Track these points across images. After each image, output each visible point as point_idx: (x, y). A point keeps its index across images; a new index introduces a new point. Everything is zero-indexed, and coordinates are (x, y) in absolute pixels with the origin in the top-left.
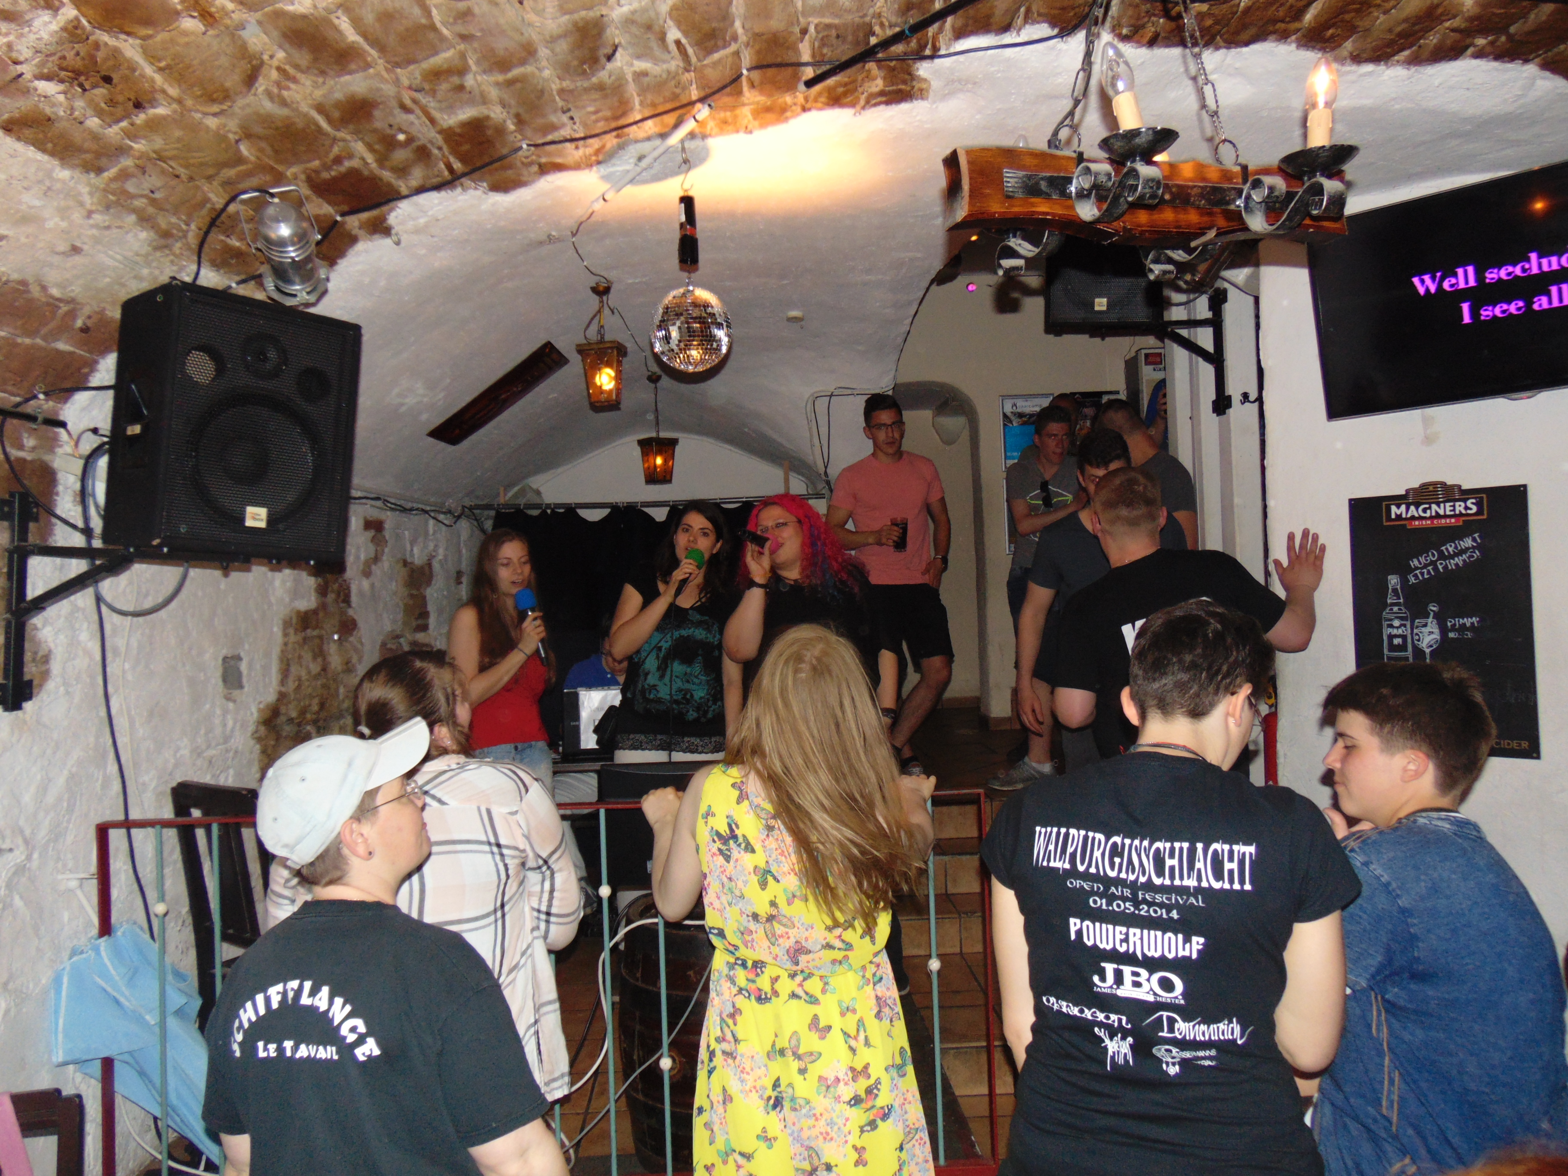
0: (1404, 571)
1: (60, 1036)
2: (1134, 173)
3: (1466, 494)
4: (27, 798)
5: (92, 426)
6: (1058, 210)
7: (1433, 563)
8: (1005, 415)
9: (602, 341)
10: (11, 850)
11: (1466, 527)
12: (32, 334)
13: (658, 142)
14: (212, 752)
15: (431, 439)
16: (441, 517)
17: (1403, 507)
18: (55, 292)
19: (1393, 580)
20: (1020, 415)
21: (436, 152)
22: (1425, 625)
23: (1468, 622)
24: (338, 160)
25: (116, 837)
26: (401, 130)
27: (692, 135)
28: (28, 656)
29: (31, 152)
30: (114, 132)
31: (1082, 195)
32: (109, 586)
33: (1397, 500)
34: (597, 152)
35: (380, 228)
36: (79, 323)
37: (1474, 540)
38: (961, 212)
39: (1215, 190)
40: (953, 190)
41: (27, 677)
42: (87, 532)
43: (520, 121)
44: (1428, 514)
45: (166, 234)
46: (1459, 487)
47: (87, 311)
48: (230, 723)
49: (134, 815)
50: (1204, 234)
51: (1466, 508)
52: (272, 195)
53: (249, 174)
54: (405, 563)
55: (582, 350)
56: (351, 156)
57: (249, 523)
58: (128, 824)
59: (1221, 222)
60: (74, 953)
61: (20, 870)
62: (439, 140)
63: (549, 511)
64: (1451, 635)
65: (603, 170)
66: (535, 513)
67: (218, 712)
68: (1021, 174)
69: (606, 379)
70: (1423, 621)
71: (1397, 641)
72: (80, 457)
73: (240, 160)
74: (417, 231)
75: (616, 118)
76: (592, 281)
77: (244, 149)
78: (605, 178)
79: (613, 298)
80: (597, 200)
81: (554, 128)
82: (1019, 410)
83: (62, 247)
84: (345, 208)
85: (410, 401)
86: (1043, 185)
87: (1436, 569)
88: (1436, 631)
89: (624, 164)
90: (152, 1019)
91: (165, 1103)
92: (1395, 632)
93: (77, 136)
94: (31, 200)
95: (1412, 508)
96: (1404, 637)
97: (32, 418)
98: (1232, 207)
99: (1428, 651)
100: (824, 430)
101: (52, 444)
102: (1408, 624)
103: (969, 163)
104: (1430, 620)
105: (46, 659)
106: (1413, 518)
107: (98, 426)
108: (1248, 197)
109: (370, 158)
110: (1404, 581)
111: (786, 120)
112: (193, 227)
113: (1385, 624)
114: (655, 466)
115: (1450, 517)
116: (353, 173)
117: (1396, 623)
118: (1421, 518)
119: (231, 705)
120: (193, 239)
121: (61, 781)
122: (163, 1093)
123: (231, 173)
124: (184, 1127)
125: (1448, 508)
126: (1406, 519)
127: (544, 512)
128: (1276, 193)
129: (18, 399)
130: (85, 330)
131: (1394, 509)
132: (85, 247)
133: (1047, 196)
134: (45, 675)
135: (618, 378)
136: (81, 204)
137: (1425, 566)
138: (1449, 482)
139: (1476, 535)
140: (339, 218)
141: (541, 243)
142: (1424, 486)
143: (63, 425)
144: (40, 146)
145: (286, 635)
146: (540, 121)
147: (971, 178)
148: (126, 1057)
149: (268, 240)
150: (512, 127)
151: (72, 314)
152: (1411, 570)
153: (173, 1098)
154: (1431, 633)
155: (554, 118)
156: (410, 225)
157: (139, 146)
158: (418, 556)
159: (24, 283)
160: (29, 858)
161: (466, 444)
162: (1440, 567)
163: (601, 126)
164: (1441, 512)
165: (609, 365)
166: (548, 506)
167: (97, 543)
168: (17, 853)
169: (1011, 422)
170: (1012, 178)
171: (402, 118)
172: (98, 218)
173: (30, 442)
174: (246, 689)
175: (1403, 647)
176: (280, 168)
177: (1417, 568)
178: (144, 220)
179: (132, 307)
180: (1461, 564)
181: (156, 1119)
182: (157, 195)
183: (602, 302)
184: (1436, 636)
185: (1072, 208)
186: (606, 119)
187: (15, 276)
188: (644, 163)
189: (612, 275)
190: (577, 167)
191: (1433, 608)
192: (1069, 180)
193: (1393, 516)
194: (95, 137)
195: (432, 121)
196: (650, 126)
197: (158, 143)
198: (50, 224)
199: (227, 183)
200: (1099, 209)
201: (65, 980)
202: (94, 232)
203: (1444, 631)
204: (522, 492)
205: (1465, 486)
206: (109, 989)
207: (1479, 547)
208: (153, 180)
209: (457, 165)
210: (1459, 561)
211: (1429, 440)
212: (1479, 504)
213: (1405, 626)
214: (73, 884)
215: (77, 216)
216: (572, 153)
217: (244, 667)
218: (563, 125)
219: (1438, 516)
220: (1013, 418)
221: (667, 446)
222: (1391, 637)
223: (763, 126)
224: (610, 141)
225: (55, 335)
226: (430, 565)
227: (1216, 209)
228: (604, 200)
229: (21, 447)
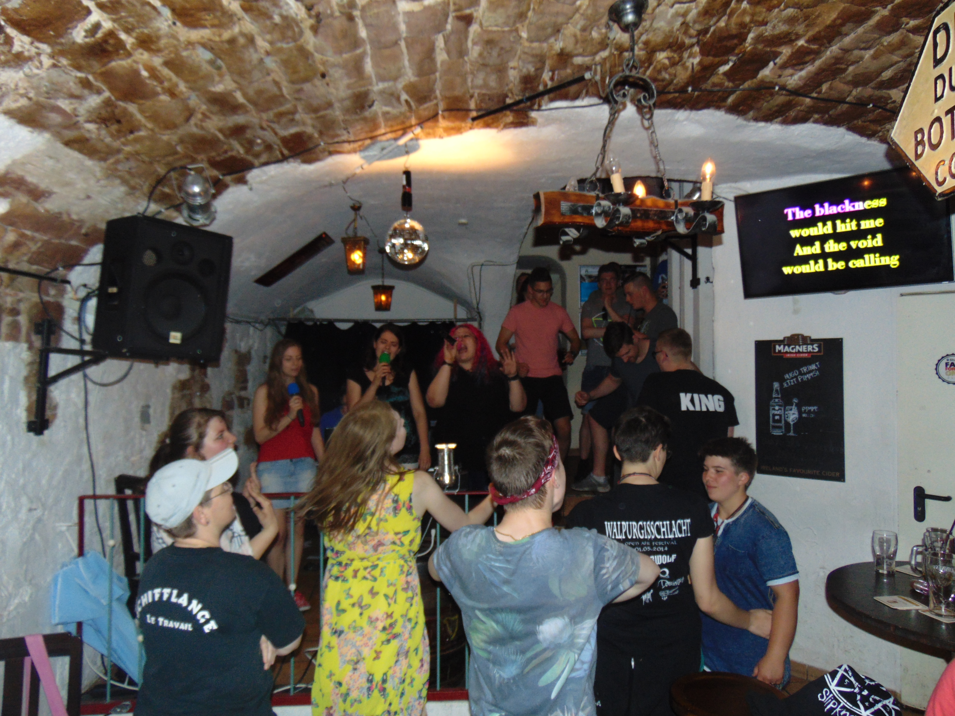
0: (782, 380)
1: (57, 609)
2: (618, 211)
3: (813, 341)
4: (44, 482)
5: (83, 282)
6: (587, 221)
7: (796, 377)
8: (581, 277)
9: (355, 236)
10: (35, 509)
11: (812, 359)
12: (59, 238)
13: (393, 142)
14: (133, 459)
15: (255, 285)
16: (257, 325)
17: (782, 346)
18: (74, 217)
19: (776, 385)
20: (590, 277)
21: (275, 147)
22: (791, 410)
23: (812, 408)
24: (226, 152)
25: (89, 504)
26: (259, 138)
27: (412, 140)
28: (47, 405)
29: (75, 154)
30: (116, 144)
31: (597, 214)
32: (93, 371)
33: (780, 342)
34: (360, 146)
35: (242, 181)
36: (83, 231)
37: (816, 365)
38: (541, 221)
39: (662, 212)
40: (537, 210)
41: (47, 417)
42: (82, 342)
43: (321, 133)
44: (794, 351)
45: (133, 188)
46: (810, 337)
47: (88, 225)
48: (144, 443)
49: (99, 492)
50: (655, 232)
51: (813, 349)
52: (191, 169)
53: (179, 159)
54: (236, 352)
55: (345, 241)
56: (232, 150)
57: (172, 341)
58: (95, 497)
59: (664, 227)
60: (64, 565)
61: (39, 520)
62: (279, 142)
63: (318, 323)
64: (804, 415)
65: (363, 154)
66: (310, 323)
67: (138, 436)
68: (569, 204)
69: (357, 257)
70: (790, 407)
71: (777, 417)
72: (77, 300)
73: (176, 153)
74: (262, 182)
75: (371, 131)
76: (351, 203)
77: (179, 149)
78: (364, 158)
79: (362, 212)
80: (358, 168)
81: (338, 136)
82: (589, 274)
83: (82, 196)
84: (225, 172)
85: (247, 264)
86: (580, 209)
87: (797, 380)
88: (797, 413)
89: (374, 151)
90: (105, 602)
91: (110, 648)
92: (776, 412)
93: (99, 146)
94: (71, 176)
95: (786, 347)
96: (780, 416)
97: (54, 280)
98: (670, 220)
99: (792, 423)
100: (477, 284)
101: (62, 293)
102: (783, 408)
103: (546, 199)
104: (794, 407)
105: (55, 407)
106: (787, 352)
107: (86, 282)
108: (677, 217)
109: (242, 151)
110: (781, 385)
111: (461, 133)
112: (147, 184)
113: (771, 408)
114: (381, 300)
115: (805, 353)
116: (233, 158)
117: (777, 408)
118: (790, 353)
119: (144, 433)
120: (146, 188)
121: (60, 473)
122: (109, 642)
123: (170, 159)
124: (119, 661)
125: (804, 349)
126: (783, 353)
127: (315, 324)
128: (689, 216)
129: (48, 270)
130: (86, 235)
131: (777, 348)
132: (93, 196)
133: (581, 214)
134: (55, 416)
135: (365, 257)
136: (95, 176)
137: (792, 378)
138: (806, 334)
139: (817, 363)
140: (221, 177)
141: (325, 186)
142: (793, 336)
143: (69, 282)
144: (81, 151)
145: (173, 393)
146: (331, 133)
147: (546, 206)
148: (90, 622)
149: (188, 194)
150: (316, 135)
151: (80, 227)
152: (785, 380)
153: (114, 645)
154: (793, 414)
155: (339, 132)
156: (258, 179)
157: (128, 149)
158: (243, 347)
159: (60, 213)
160: (43, 514)
161: (274, 286)
162: (800, 379)
163: (362, 136)
164: (801, 350)
165: (359, 249)
166: (318, 320)
167: (88, 347)
168: (38, 511)
169: (584, 280)
170: (565, 206)
171: (261, 133)
172: (103, 182)
173: (52, 292)
174: (152, 424)
175: (779, 421)
176: (195, 156)
177: (788, 379)
178: (124, 182)
179: (111, 224)
180: (810, 378)
181: (102, 656)
182: (133, 170)
183: (356, 214)
184: (796, 415)
185: (593, 220)
186: (367, 132)
187: (56, 210)
188: (385, 152)
189: (362, 200)
190: (349, 152)
191: (795, 401)
192: (592, 207)
193: (777, 351)
194: (108, 146)
195: (276, 134)
196: (389, 136)
197: (138, 147)
198: (79, 186)
199: (168, 164)
200: (606, 221)
201: (60, 580)
202: (99, 189)
203: (800, 413)
204: (303, 311)
205: (813, 337)
206: (83, 585)
207: (819, 369)
208: (132, 164)
209: (286, 152)
210: (809, 376)
211: (796, 312)
212: (819, 347)
213: (781, 409)
214: (64, 529)
215: (92, 182)
216: (347, 147)
217: (151, 411)
218: (343, 135)
219: (799, 352)
220: (585, 278)
221: (388, 290)
222: (774, 415)
223: (449, 135)
224: (368, 142)
225: (71, 238)
226: (249, 352)
227: (662, 221)
228: (362, 168)
229: (48, 295)
